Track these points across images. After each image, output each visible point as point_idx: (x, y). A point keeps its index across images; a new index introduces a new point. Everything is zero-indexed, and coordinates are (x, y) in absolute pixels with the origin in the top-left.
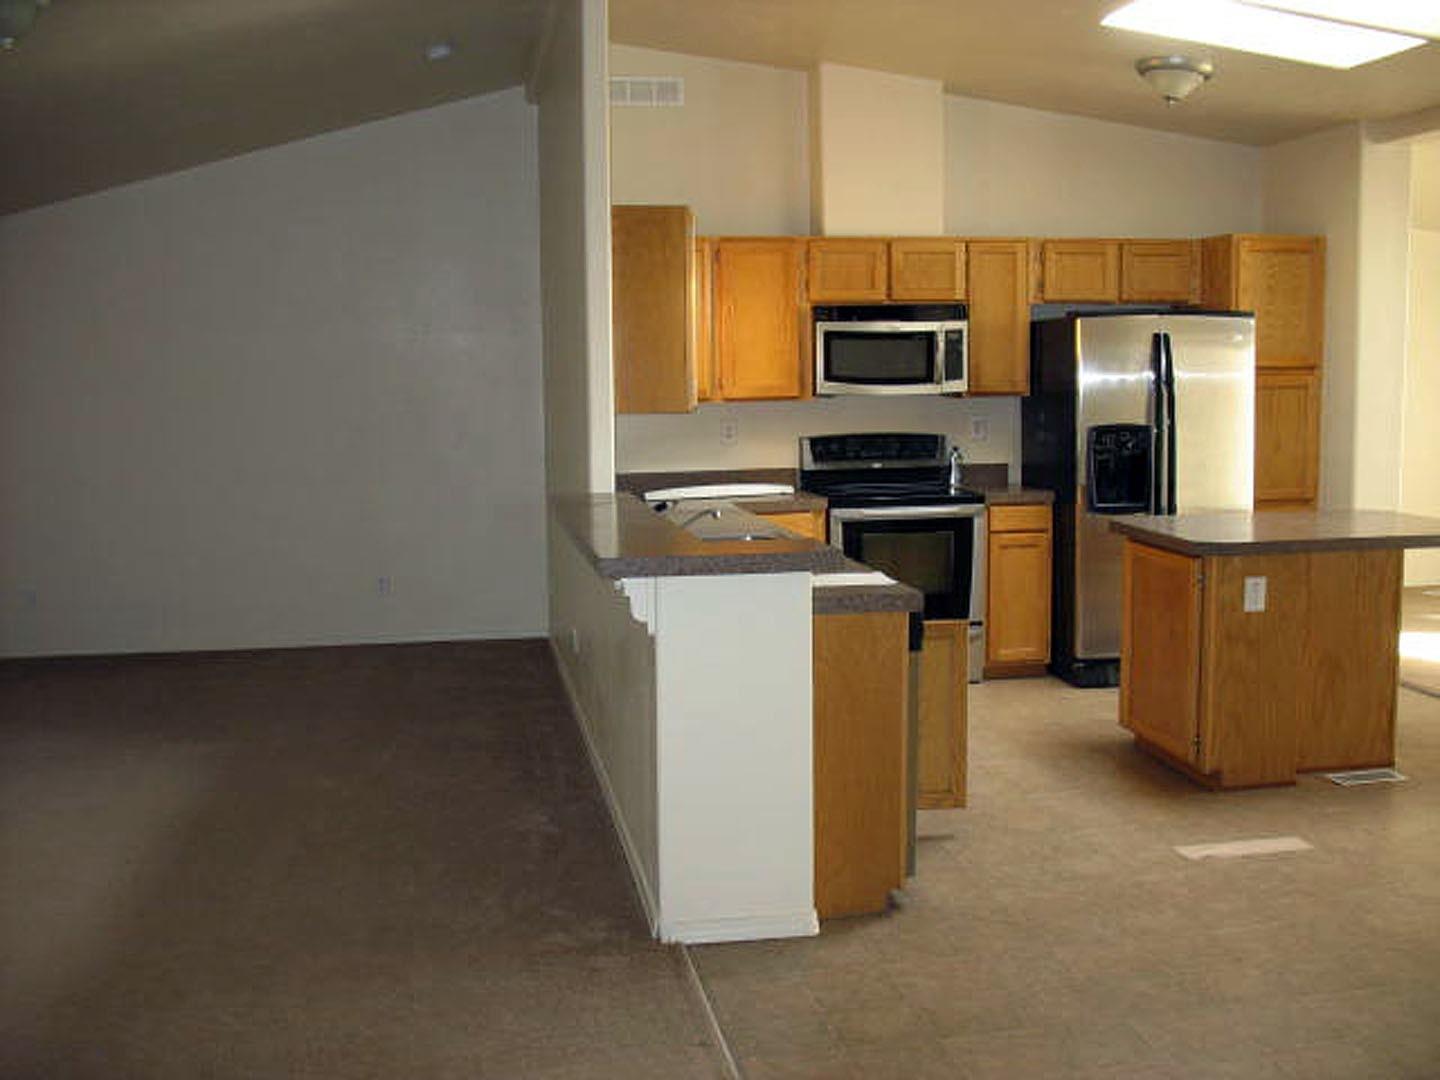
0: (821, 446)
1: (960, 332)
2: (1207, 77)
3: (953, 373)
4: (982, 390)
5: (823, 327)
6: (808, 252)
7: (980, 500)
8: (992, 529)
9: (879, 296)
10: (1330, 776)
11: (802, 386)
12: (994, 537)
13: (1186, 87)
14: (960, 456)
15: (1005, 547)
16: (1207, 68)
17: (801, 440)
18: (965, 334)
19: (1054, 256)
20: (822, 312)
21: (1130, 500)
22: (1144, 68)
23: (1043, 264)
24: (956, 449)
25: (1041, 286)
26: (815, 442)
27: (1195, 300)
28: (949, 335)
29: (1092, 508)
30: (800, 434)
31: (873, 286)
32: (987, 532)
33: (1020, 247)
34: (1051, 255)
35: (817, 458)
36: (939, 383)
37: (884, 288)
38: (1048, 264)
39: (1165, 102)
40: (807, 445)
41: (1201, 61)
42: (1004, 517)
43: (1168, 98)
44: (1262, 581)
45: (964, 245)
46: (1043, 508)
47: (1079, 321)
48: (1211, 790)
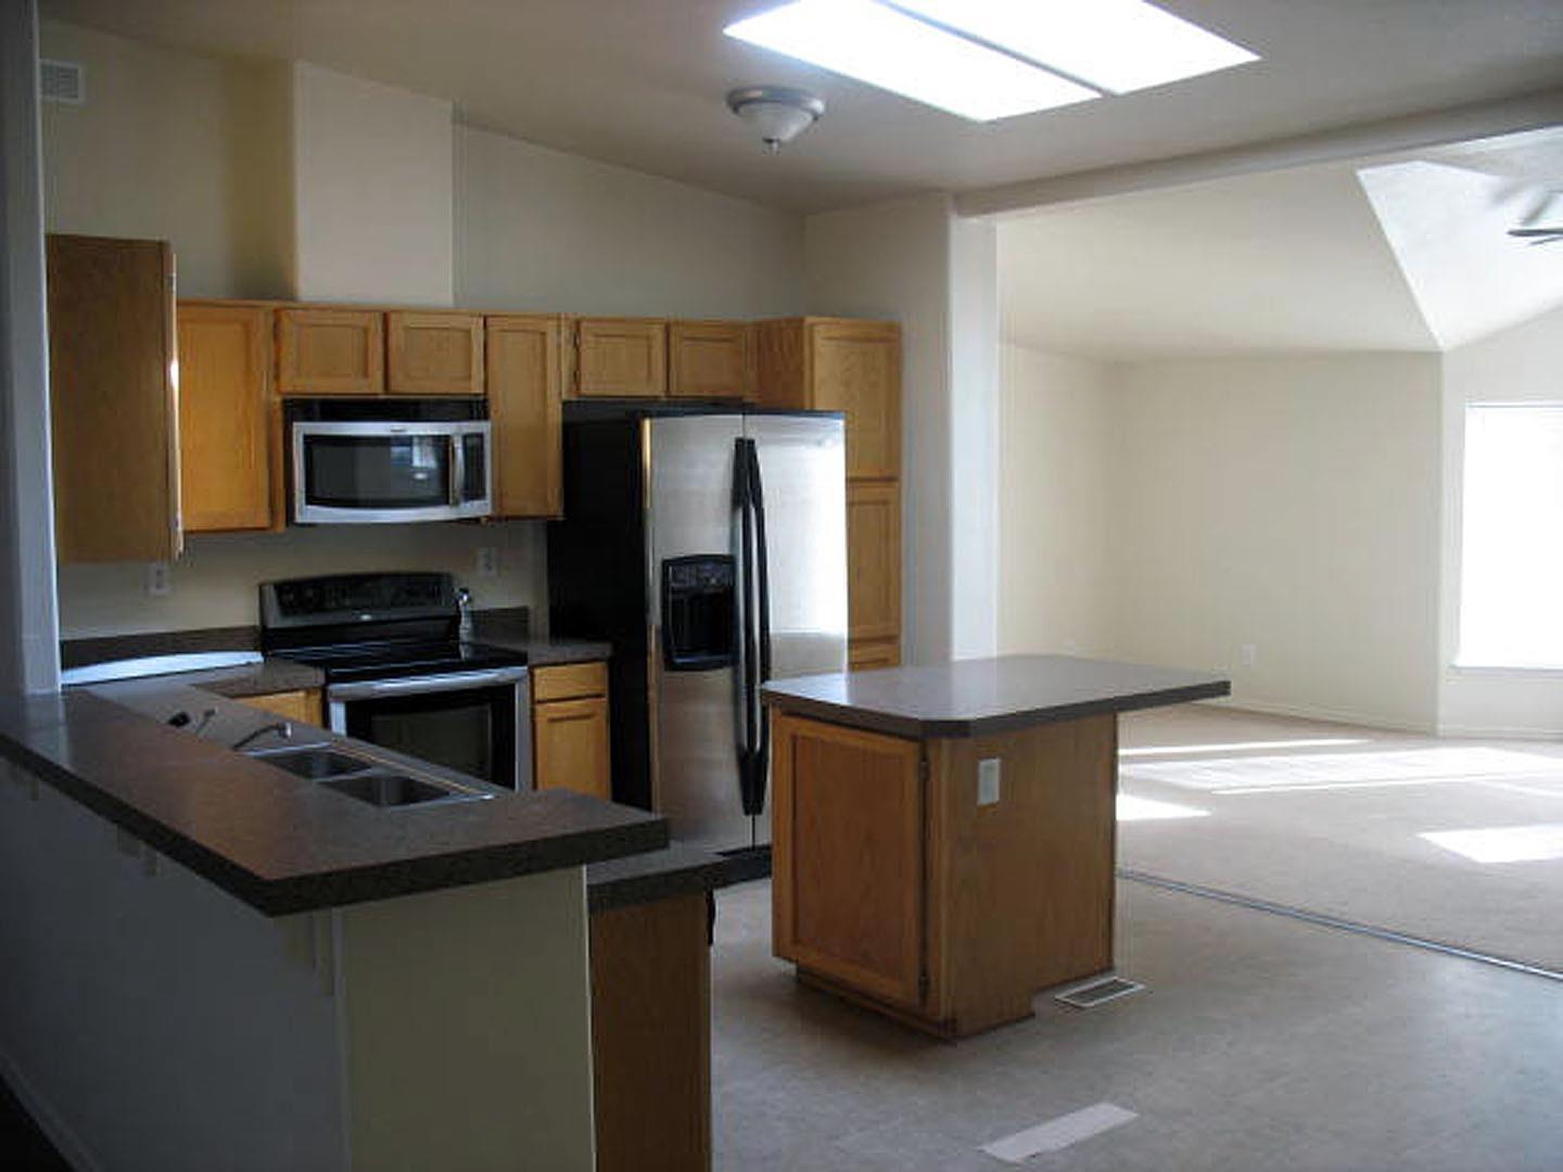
0: (292, 594)
1: (480, 436)
2: (816, 117)
3: (473, 491)
4: (508, 513)
5: (301, 429)
6: (276, 325)
7: (519, 659)
8: (539, 695)
9: (373, 386)
10: (1060, 996)
11: (273, 513)
12: (539, 708)
13: (792, 128)
14: (470, 600)
15: (553, 720)
16: (818, 105)
17: (261, 587)
18: (487, 438)
19: (591, 338)
20: (301, 408)
21: (713, 652)
22: (738, 101)
23: (577, 347)
24: (465, 591)
25: (576, 377)
26: (281, 588)
27: (750, 398)
28: (469, 441)
29: (670, 665)
30: (262, 579)
31: (366, 375)
32: (528, 702)
33: (550, 327)
34: (587, 338)
35: (286, 609)
36: (456, 503)
37: (379, 375)
38: (583, 347)
39: (767, 145)
40: (271, 594)
41: (812, 96)
42: (550, 682)
43: (770, 141)
44: (996, 762)
45: (481, 321)
46: (598, 665)
47: (647, 424)
48: (946, 1042)
